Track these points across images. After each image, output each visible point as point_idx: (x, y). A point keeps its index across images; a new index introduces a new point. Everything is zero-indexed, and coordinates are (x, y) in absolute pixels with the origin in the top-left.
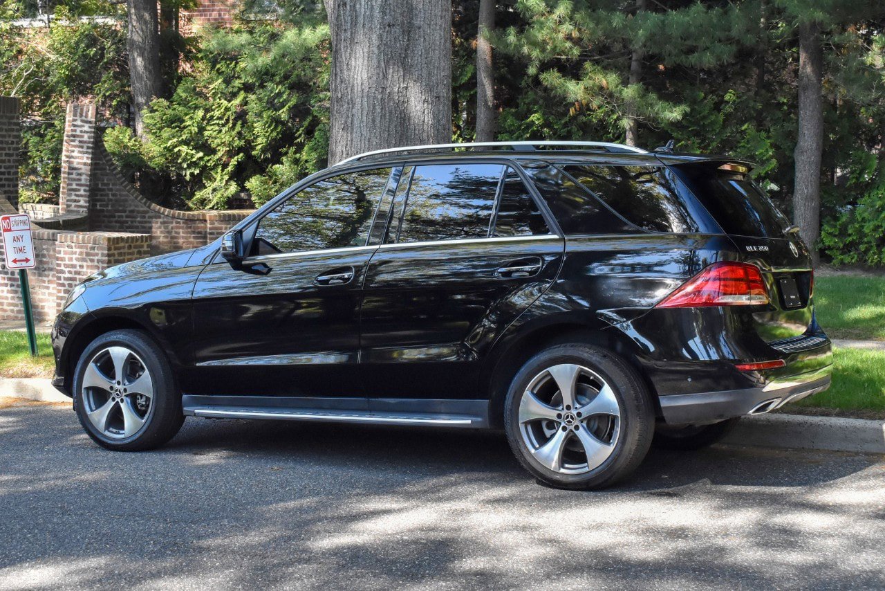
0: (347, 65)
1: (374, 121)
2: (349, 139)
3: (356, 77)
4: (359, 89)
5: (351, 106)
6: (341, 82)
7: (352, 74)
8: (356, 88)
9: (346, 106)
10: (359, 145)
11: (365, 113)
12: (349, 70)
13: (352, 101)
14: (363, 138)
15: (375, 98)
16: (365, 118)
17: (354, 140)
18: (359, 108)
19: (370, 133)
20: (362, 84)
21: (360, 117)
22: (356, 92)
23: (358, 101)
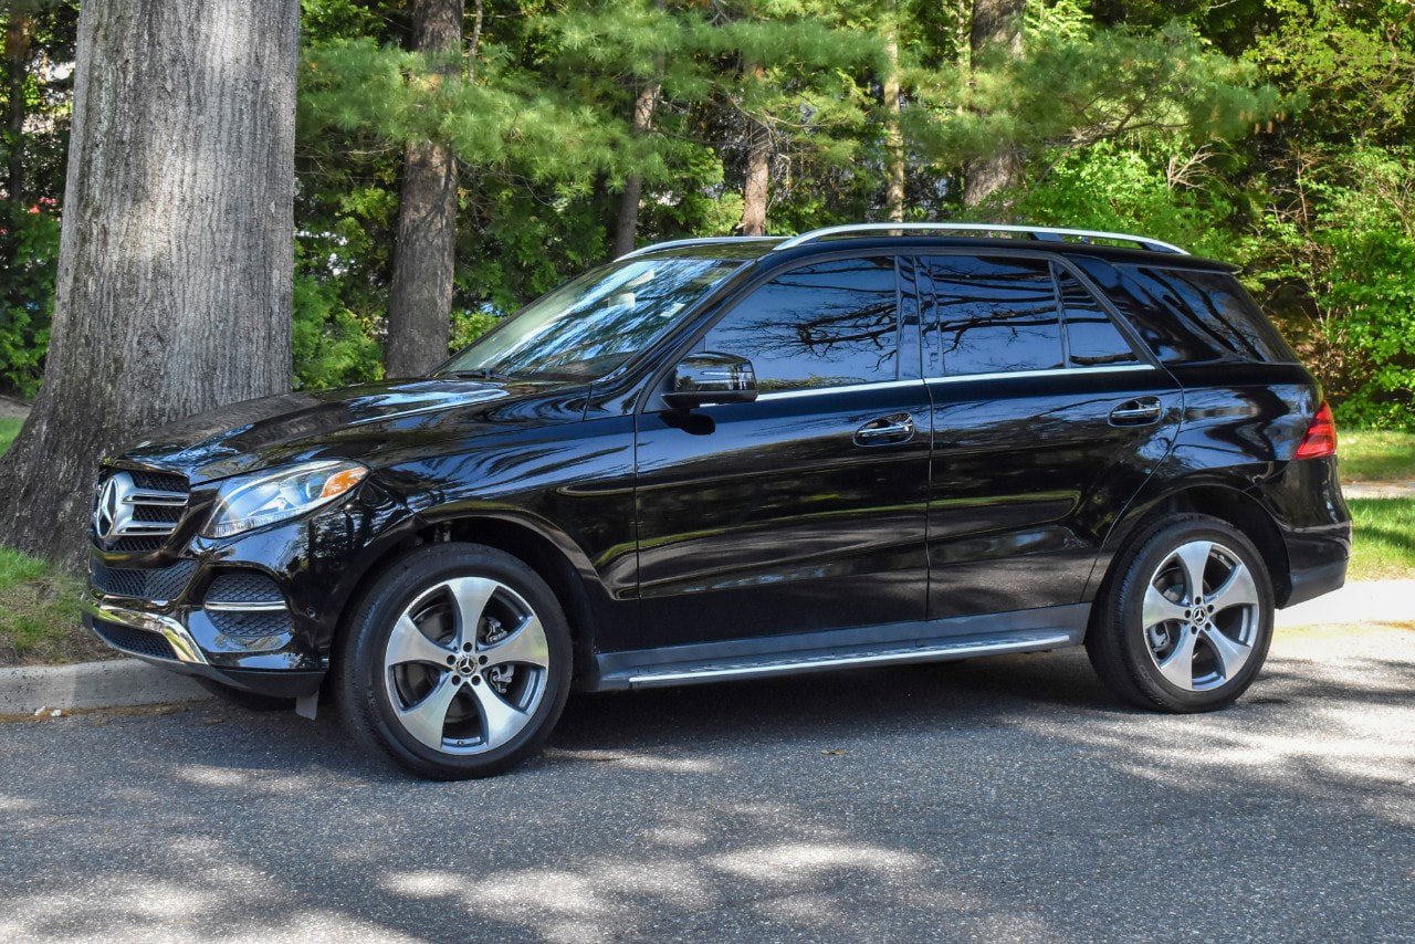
0: (191, 30)
1: (239, 141)
2: (188, 170)
3: (208, 54)
4: (216, 80)
5: (194, 109)
6: (174, 61)
7: (199, 48)
8: (208, 77)
9: (182, 108)
10: (211, 185)
11: (226, 125)
12: (194, 40)
13: (199, 101)
14: (220, 170)
15: (244, 100)
16: (224, 136)
17: (201, 174)
18: (215, 114)
19: (234, 163)
20: (223, 70)
21: (216, 133)
22: (207, 83)
23: (213, 101)
